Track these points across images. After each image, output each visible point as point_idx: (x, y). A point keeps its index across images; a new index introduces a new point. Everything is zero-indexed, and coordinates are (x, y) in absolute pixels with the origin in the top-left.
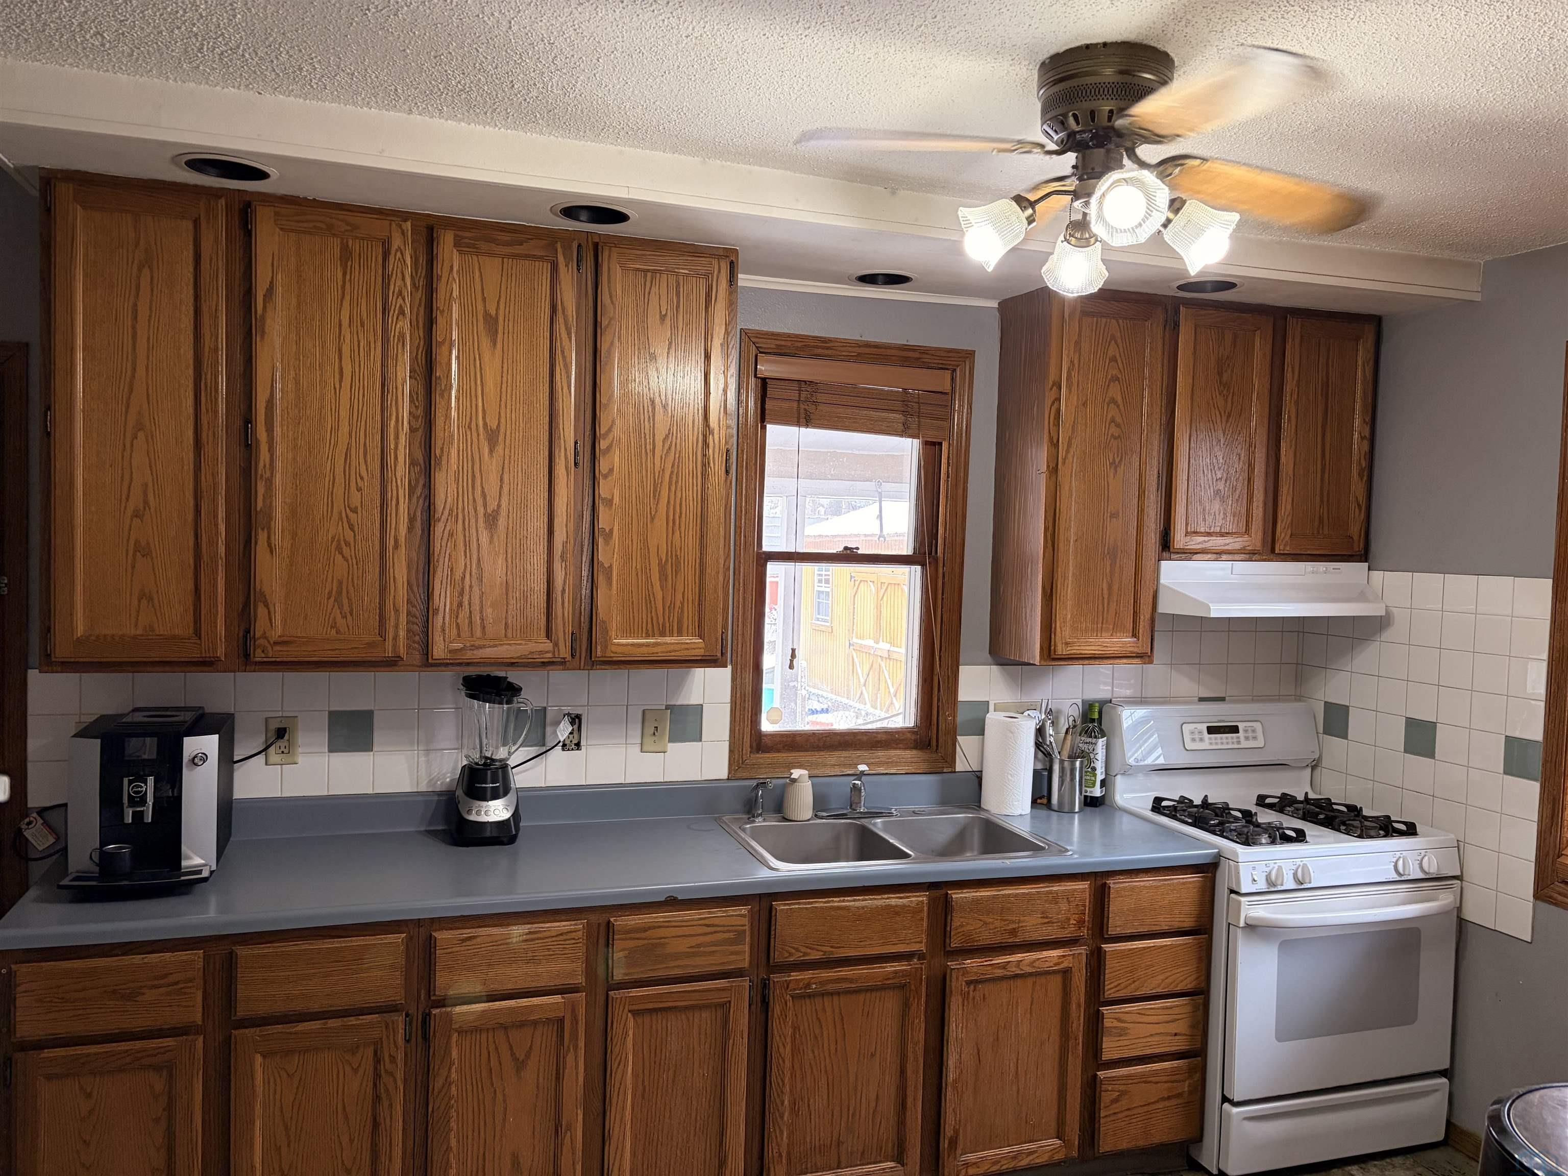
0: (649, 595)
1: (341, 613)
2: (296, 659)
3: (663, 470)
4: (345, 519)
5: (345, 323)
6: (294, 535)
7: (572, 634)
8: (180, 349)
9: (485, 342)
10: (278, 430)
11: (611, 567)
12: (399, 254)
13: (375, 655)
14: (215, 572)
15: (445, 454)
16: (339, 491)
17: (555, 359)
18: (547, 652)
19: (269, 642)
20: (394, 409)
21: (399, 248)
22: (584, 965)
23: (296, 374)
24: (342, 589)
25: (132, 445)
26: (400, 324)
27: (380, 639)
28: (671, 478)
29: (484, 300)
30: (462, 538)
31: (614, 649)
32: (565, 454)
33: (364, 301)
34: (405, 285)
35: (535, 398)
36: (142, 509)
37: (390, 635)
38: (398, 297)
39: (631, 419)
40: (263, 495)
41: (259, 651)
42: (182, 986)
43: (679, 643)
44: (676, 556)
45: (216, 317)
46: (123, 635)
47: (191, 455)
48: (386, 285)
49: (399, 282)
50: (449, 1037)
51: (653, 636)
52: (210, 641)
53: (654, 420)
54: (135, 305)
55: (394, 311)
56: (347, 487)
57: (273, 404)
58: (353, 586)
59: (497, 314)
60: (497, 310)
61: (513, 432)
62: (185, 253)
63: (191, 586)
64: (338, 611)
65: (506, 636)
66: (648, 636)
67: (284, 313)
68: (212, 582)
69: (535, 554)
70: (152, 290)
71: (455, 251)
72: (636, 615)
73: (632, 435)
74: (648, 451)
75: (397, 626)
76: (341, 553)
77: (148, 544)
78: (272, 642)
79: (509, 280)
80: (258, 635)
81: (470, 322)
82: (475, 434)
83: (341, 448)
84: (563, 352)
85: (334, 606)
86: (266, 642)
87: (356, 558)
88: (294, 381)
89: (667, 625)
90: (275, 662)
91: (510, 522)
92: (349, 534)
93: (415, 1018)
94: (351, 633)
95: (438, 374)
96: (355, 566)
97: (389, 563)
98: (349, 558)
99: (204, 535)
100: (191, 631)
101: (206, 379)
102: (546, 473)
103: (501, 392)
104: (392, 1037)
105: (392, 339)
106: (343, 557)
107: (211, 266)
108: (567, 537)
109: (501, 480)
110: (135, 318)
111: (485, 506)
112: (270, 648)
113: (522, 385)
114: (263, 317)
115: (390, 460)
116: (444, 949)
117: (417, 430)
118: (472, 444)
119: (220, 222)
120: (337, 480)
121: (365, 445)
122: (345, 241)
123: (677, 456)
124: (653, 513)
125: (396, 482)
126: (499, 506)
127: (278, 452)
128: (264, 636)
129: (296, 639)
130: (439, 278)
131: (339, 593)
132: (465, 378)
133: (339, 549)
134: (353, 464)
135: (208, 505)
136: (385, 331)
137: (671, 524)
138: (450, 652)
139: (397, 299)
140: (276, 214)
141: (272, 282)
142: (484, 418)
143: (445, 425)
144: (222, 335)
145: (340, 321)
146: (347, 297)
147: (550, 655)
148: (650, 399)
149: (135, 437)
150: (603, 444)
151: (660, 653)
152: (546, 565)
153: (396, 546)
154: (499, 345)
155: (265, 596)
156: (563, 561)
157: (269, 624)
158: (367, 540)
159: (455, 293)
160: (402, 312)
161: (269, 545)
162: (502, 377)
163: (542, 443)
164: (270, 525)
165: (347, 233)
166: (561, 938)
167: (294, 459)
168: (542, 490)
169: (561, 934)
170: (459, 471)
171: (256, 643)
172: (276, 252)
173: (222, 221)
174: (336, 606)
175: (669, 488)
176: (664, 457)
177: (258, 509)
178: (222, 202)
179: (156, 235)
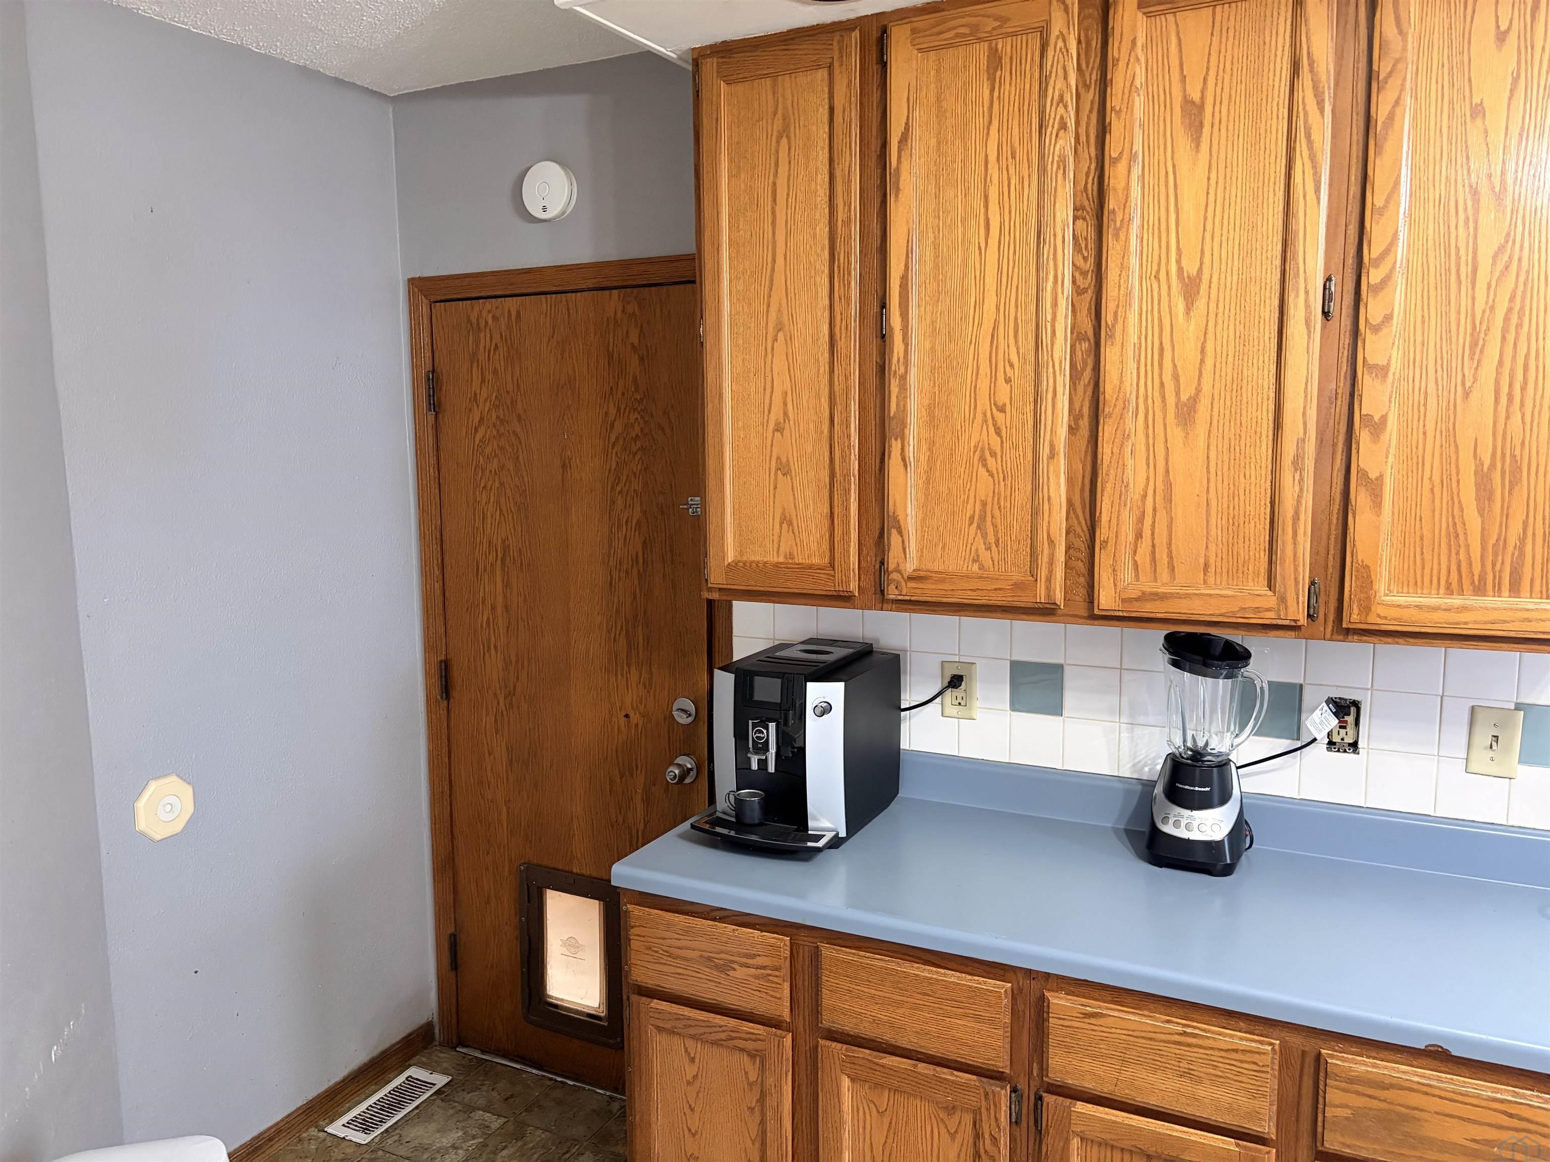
0: (1455, 524)
1: (985, 544)
2: (933, 599)
3: (1492, 308)
4: (990, 422)
5: (992, 157)
6: (932, 444)
7: (1312, 583)
8: (815, 229)
9: (1183, 143)
10: (913, 312)
11: (1381, 478)
12: (1060, 44)
13: (1024, 599)
14: (847, 491)
15: (1120, 320)
16: (984, 385)
17: (1294, 149)
18: (1268, 610)
19: (903, 577)
20: (1051, 263)
21: (1061, 33)
22: (1275, 1107)
23: (935, 238)
24: (985, 513)
25: (773, 349)
26: (1061, 142)
27: (1031, 578)
28: (1507, 319)
29: (1183, 79)
30: (1143, 441)
31: (1381, 610)
32: (1306, 301)
33: (1016, 122)
34: (1068, 86)
35: (1260, 218)
36: (782, 421)
37: (1043, 573)
38: (1058, 105)
39: (1431, 227)
40: (897, 397)
41: (892, 587)
42: (769, 972)
43: (1511, 609)
44: (1513, 456)
45: (850, 181)
46: (766, 563)
47: (827, 355)
48: (1043, 93)
49: (1060, 84)
50: (1067, 1141)
51: (1461, 592)
52: (843, 573)
53: (1476, 223)
54: (774, 184)
55: (1053, 127)
56: (994, 378)
57: (907, 280)
58: (999, 508)
59: (1202, 98)
60: (1202, 93)
61: (1223, 276)
62: (821, 110)
63: (826, 510)
64: (982, 542)
65: (1205, 582)
66: (1449, 591)
67: (922, 160)
68: (845, 503)
69: (1253, 460)
70: (790, 163)
71: (1140, 15)
72: (1428, 556)
73: (1431, 254)
74: (1463, 277)
75: (1051, 562)
76: (985, 466)
77: (788, 461)
78: (906, 577)
79: (1224, 40)
80: (891, 567)
81: (1162, 119)
82: (1164, 287)
83: (988, 326)
84: (1308, 136)
85: (976, 534)
86: (900, 576)
87: (1003, 473)
88: (932, 248)
89: (1490, 577)
90: (910, 601)
91: (1215, 414)
92: (995, 441)
93: (1026, 1095)
94: (996, 569)
95: (1111, 207)
96: (1002, 483)
97: (1043, 479)
98: (995, 472)
99: (837, 449)
100: (827, 560)
101: (839, 260)
102: (1274, 334)
103: (1205, 218)
104: (992, 1111)
105: (1050, 166)
106: (988, 471)
107: (844, 119)
108: (1305, 433)
109: (1203, 351)
110: (774, 200)
111: (1178, 393)
112: (903, 584)
113: (1239, 200)
114: (898, 169)
115: (1046, 338)
116: (1060, 1019)
117: (1085, 290)
118: (1159, 301)
119: (853, 60)
120: (981, 371)
121: (1016, 319)
122: (994, 45)
123: (1522, 279)
124: (1468, 384)
125: (1054, 367)
126: (1198, 390)
127: (914, 341)
128: (898, 570)
129: (933, 575)
130: (1116, 61)
131: (983, 518)
132: (1151, 205)
133: (983, 460)
134: (1001, 348)
135: (841, 412)
136: (1042, 157)
137: (1504, 400)
138: (1124, 601)
139: (1056, 109)
140: (914, 31)
141: (907, 124)
142: (1178, 262)
143: (1120, 279)
144: (855, 202)
145: (986, 156)
146: (995, 123)
147: (1271, 615)
148: (1471, 186)
149: (775, 340)
150: (1374, 276)
151: (1471, 623)
152: (1269, 477)
153: (1052, 455)
154: (1205, 146)
155: (898, 521)
156: (1296, 470)
157: (903, 556)
158: (1017, 448)
159: (1140, 80)
160: (1063, 126)
161: (904, 459)
162: (1208, 193)
163: (1268, 287)
164: (904, 434)
165: (995, 33)
166: (1234, 1055)
167: (932, 348)
168: (1266, 360)
169: (1236, 1051)
170: (1140, 344)
171: (890, 578)
172: (913, 83)
173: (855, 60)
174: (979, 534)
175: (1504, 338)
176: (1493, 284)
177: (892, 415)
178: (856, 34)
179: (793, 96)
